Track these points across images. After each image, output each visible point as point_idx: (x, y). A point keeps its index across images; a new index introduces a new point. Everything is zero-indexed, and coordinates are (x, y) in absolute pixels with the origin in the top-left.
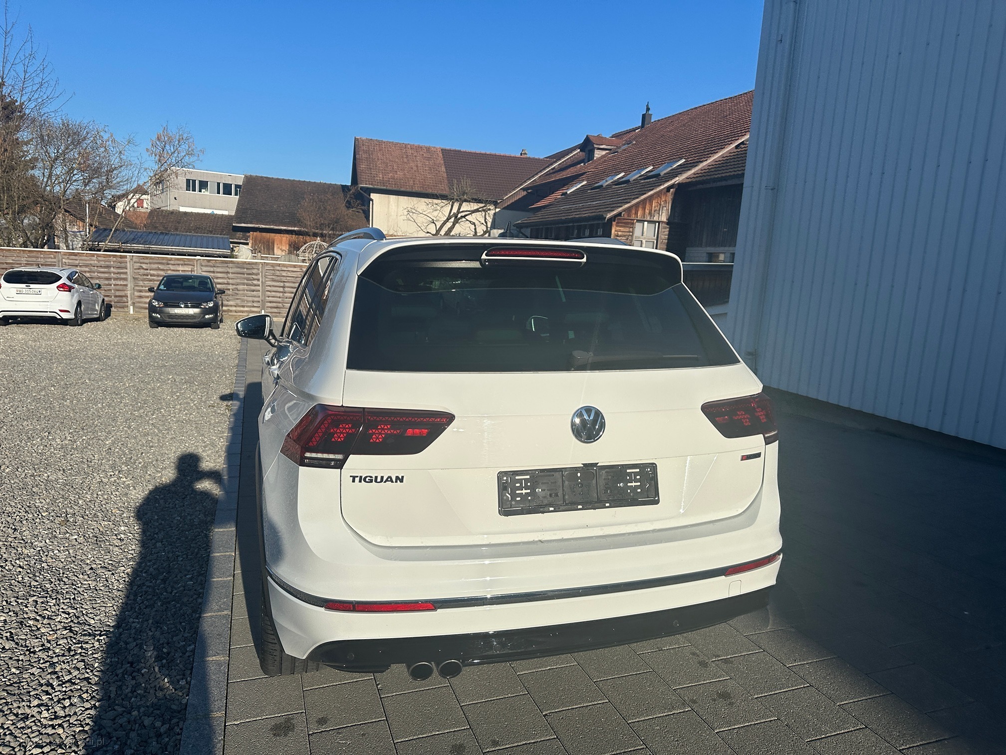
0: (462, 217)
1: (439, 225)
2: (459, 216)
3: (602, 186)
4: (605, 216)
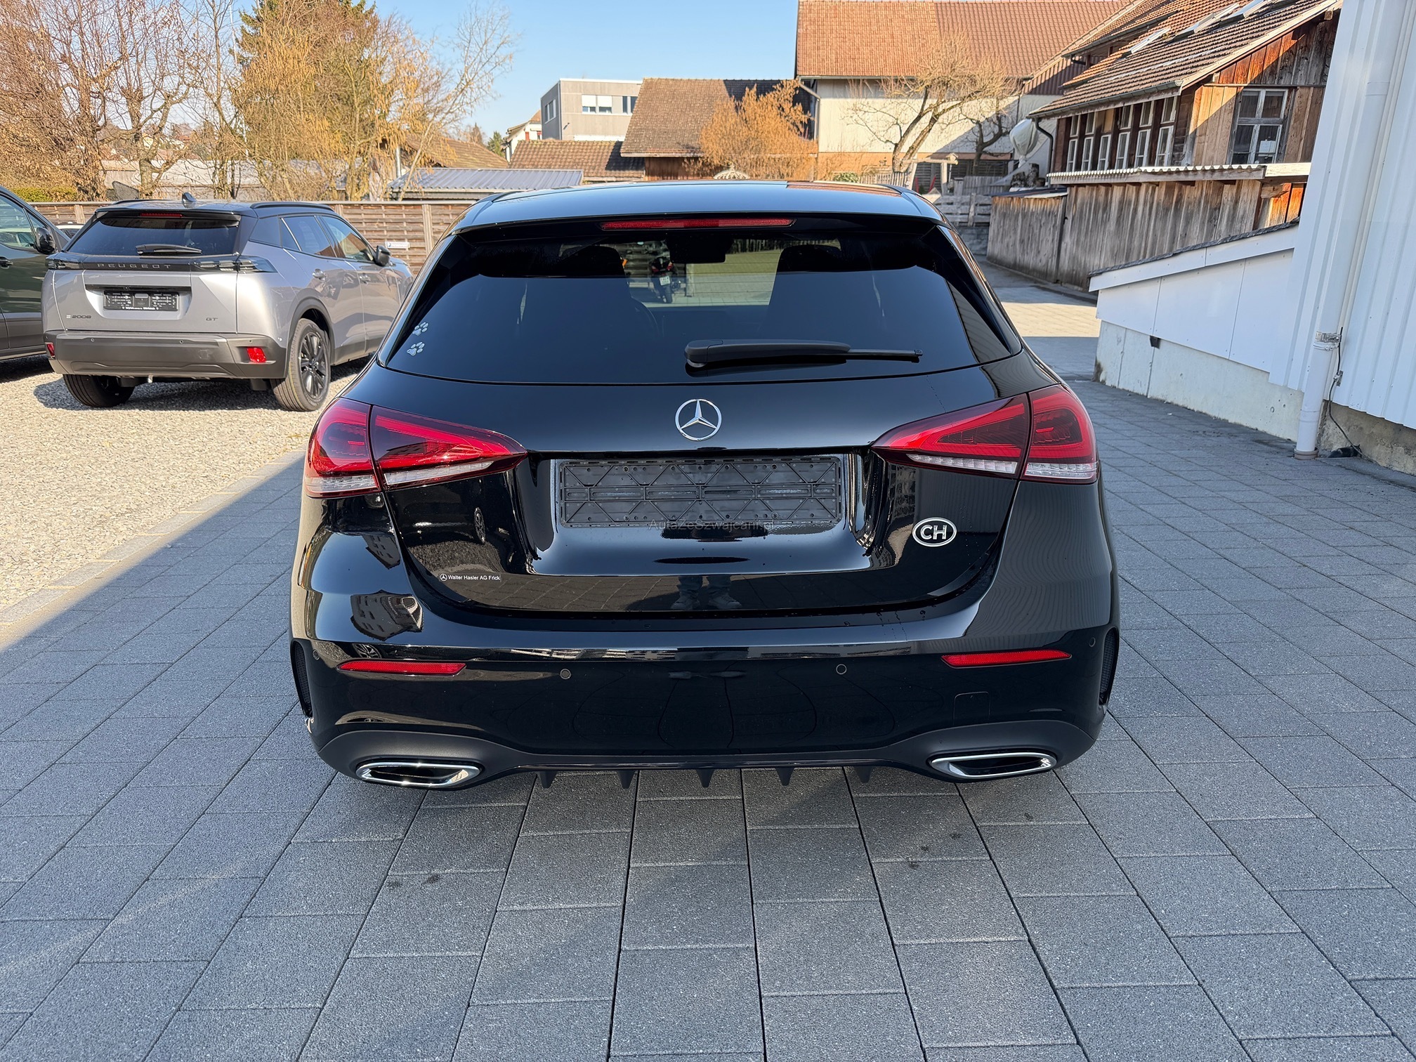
0: (944, 111)
1: (904, 129)
2: (940, 110)
3: (1192, 32)
4: (1178, 83)
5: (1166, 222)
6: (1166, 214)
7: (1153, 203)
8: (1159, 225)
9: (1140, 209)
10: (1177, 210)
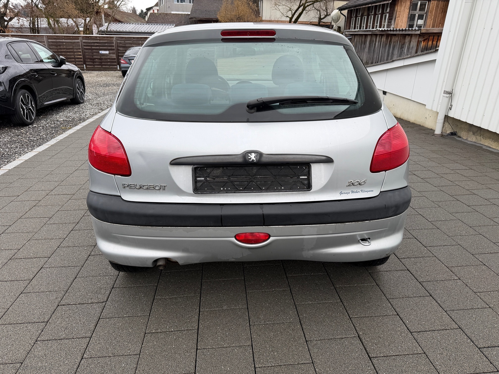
0: (308, 6)
1: (293, 12)
2: (306, 5)
5: (386, 49)
6: (386, 46)
7: (381, 42)
8: (383, 49)
9: (377, 44)
10: (390, 45)
